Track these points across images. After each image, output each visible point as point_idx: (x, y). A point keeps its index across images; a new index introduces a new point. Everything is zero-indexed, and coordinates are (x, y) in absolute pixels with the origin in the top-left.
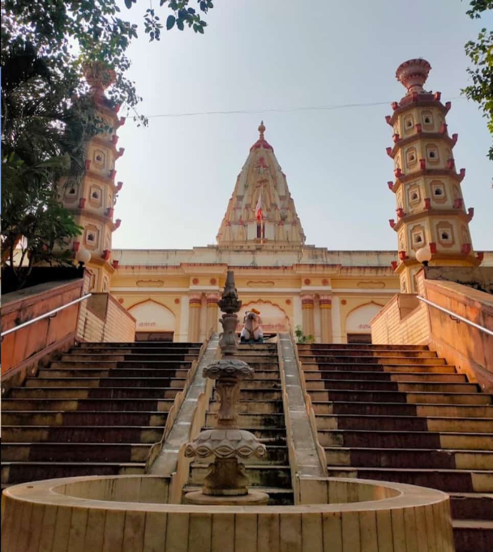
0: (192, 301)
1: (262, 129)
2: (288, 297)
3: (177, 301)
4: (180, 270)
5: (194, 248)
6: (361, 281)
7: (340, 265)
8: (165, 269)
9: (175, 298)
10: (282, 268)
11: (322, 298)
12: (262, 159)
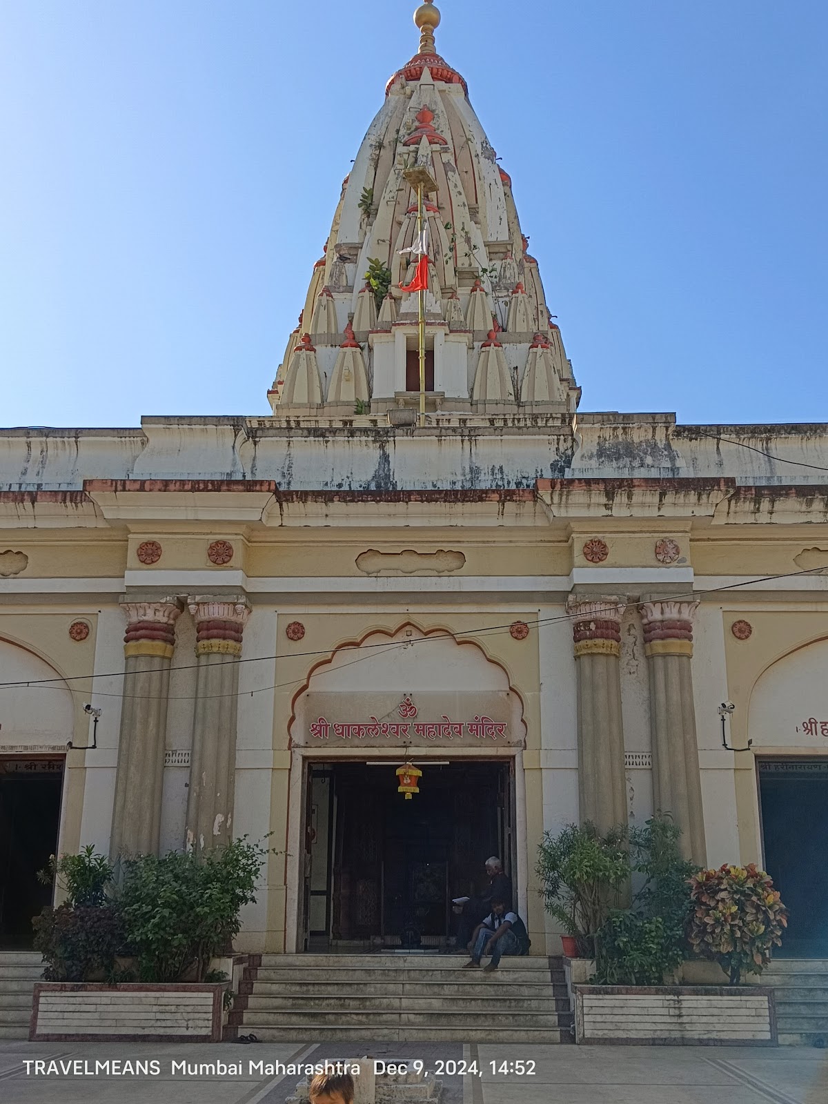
0: (135, 633)
1: (427, 21)
2: (520, 610)
3: (80, 632)
4: (85, 507)
5: (144, 419)
6: (811, 544)
7: (730, 481)
8: (28, 504)
9: (69, 622)
10: (496, 496)
11: (655, 614)
12: (425, 116)
